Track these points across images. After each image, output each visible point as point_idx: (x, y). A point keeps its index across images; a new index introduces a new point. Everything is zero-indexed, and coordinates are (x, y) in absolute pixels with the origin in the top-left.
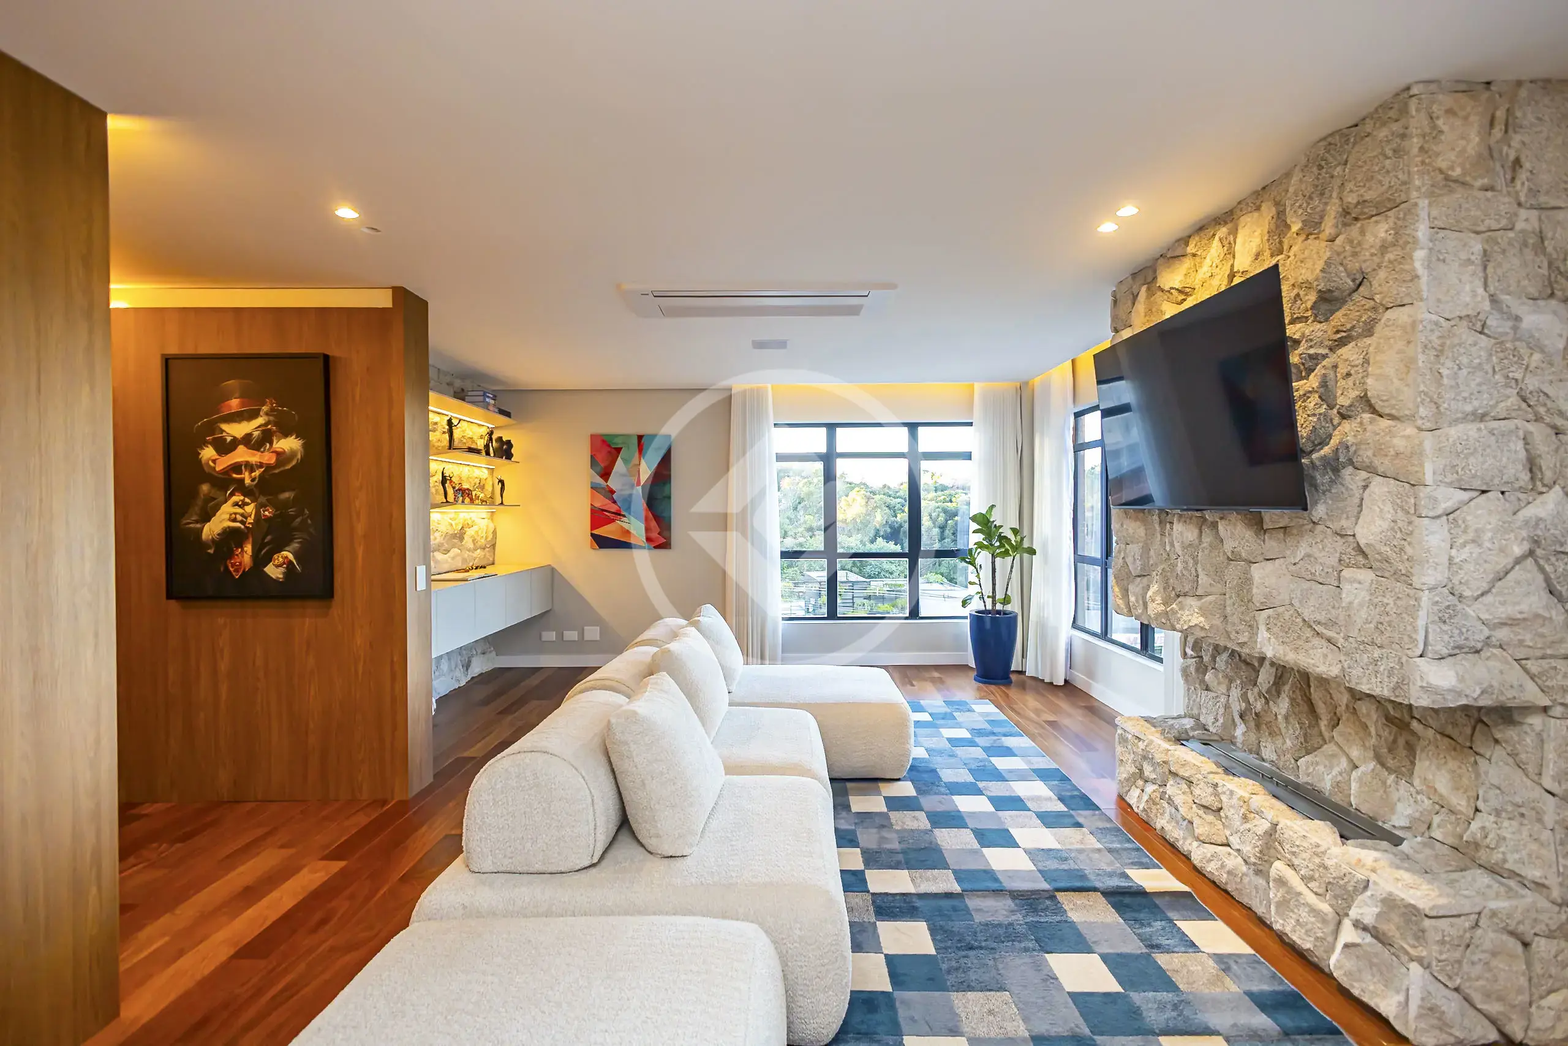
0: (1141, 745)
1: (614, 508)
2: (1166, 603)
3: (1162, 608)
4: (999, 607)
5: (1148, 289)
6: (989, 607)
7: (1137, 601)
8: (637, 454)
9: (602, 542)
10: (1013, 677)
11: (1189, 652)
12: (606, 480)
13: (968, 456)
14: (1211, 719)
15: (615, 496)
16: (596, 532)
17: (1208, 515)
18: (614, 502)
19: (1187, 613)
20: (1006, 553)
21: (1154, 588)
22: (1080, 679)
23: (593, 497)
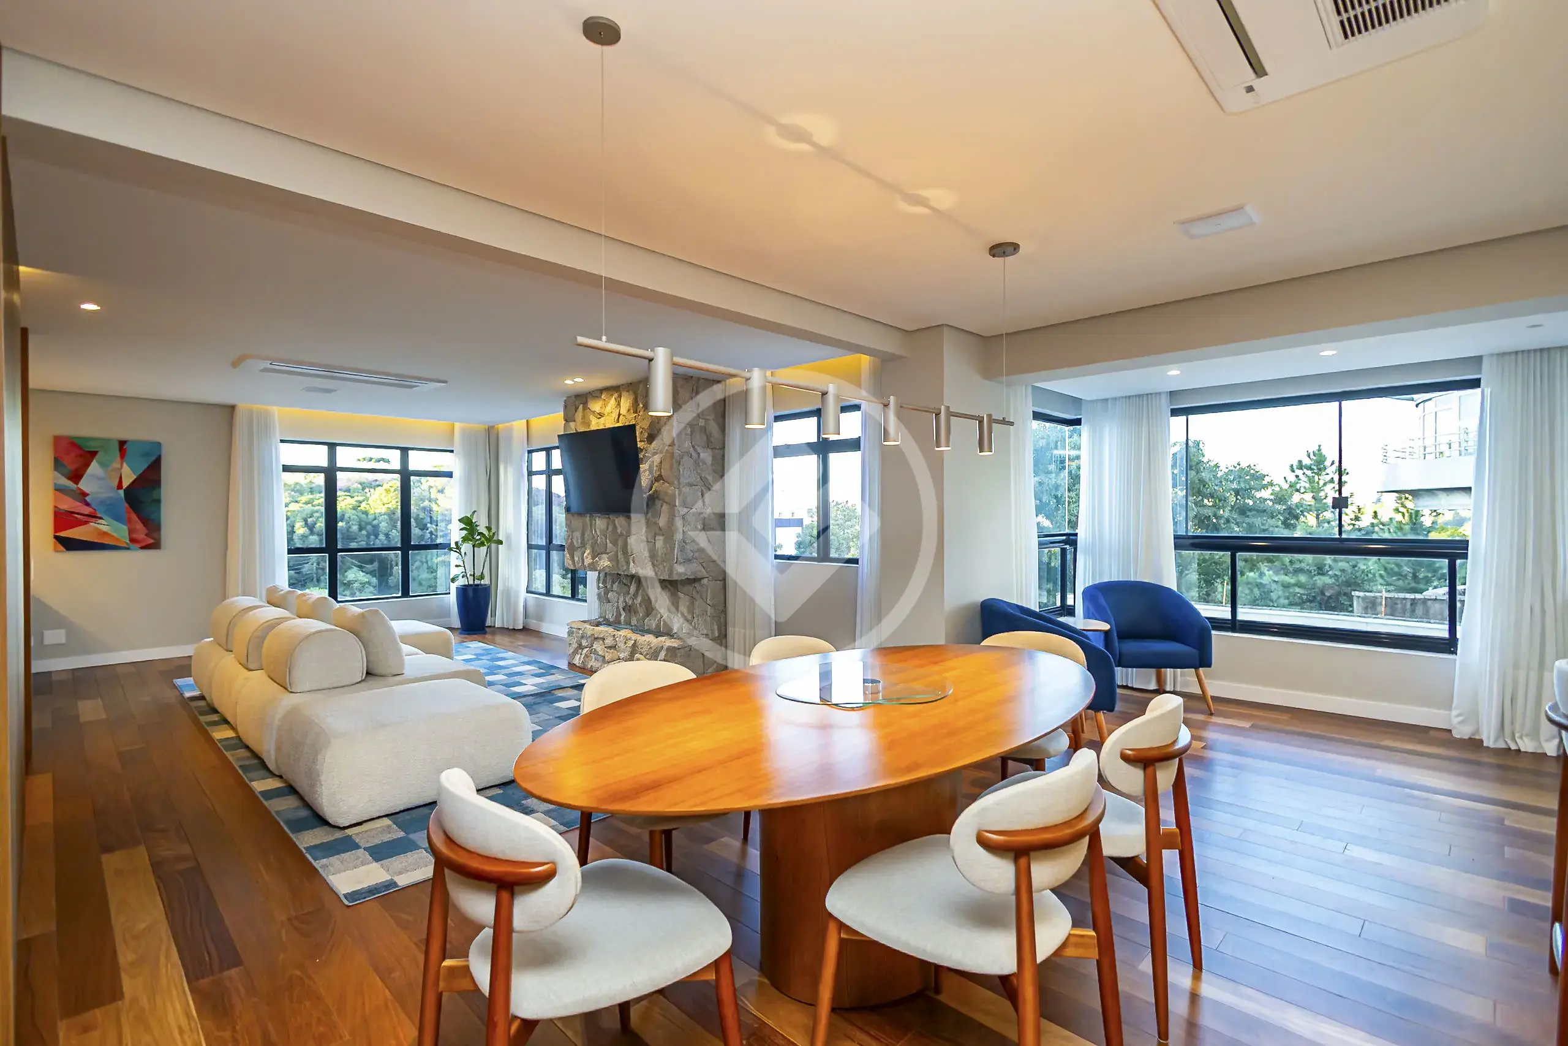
0: (581, 632)
1: (87, 510)
2: (593, 558)
3: (592, 561)
4: (477, 582)
5: (583, 406)
6: (471, 582)
7: (579, 560)
8: (118, 459)
9: (70, 545)
10: (487, 629)
11: (601, 585)
12: (77, 483)
13: (449, 475)
14: (610, 616)
15: (88, 499)
16: (63, 534)
17: (611, 516)
18: (88, 504)
19: (602, 561)
20: (482, 544)
21: (588, 551)
22: (533, 624)
23: (56, 499)
